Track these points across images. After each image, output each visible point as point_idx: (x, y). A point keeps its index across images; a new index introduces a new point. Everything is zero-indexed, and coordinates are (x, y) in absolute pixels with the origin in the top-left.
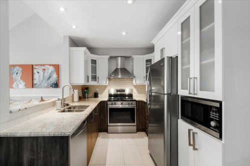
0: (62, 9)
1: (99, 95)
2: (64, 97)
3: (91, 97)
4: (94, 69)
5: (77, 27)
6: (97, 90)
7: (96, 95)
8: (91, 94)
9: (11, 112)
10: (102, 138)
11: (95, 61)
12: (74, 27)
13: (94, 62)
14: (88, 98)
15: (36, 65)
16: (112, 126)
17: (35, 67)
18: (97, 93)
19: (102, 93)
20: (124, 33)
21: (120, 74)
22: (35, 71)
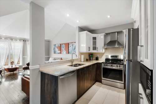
0: (68, 15)
1: (99, 59)
2: (73, 59)
3: (94, 60)
4: (95, 43)
5: (79, 21)
6: (98, 55)
7: (97, 59)
8: (94, 58)
9: (45, 63)
10: (97, 86)
11: (96, 37)
12: (78, 21)
13: (94, 38)
14: (92, 60)
15: (70, 43)
16: (104, 80)
17: (69, 44)
18: (98, 58)
19: (101, 58)
20: (109, 17)
21: (116, 45)
22: (69, 46)
